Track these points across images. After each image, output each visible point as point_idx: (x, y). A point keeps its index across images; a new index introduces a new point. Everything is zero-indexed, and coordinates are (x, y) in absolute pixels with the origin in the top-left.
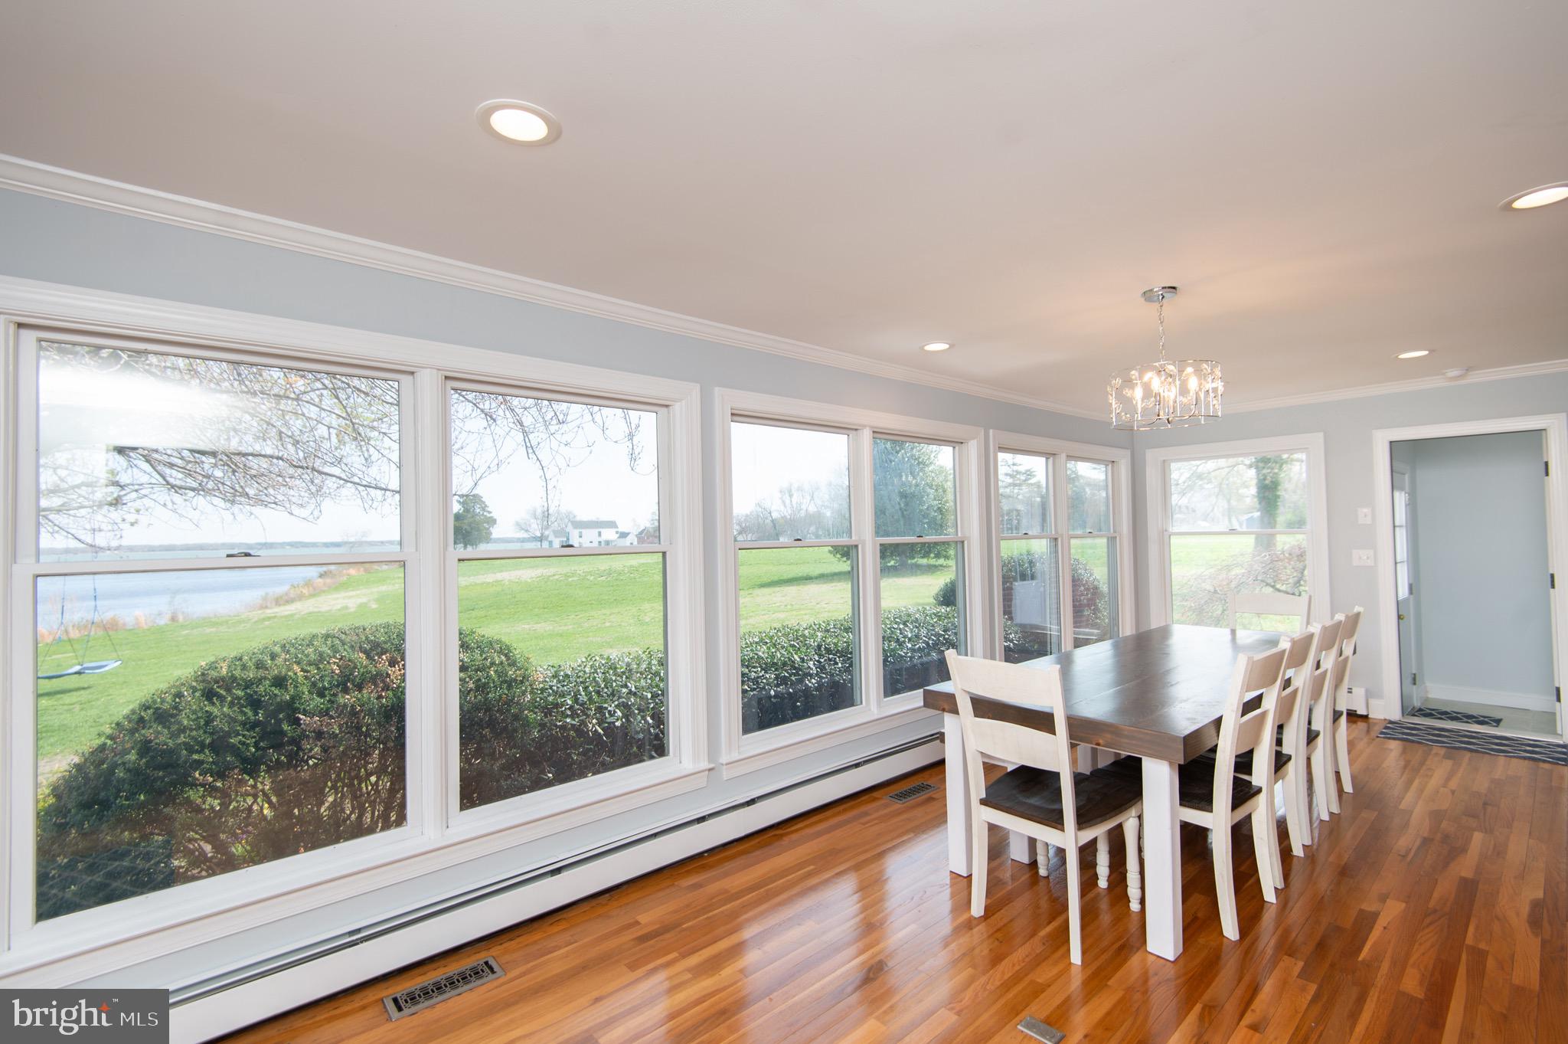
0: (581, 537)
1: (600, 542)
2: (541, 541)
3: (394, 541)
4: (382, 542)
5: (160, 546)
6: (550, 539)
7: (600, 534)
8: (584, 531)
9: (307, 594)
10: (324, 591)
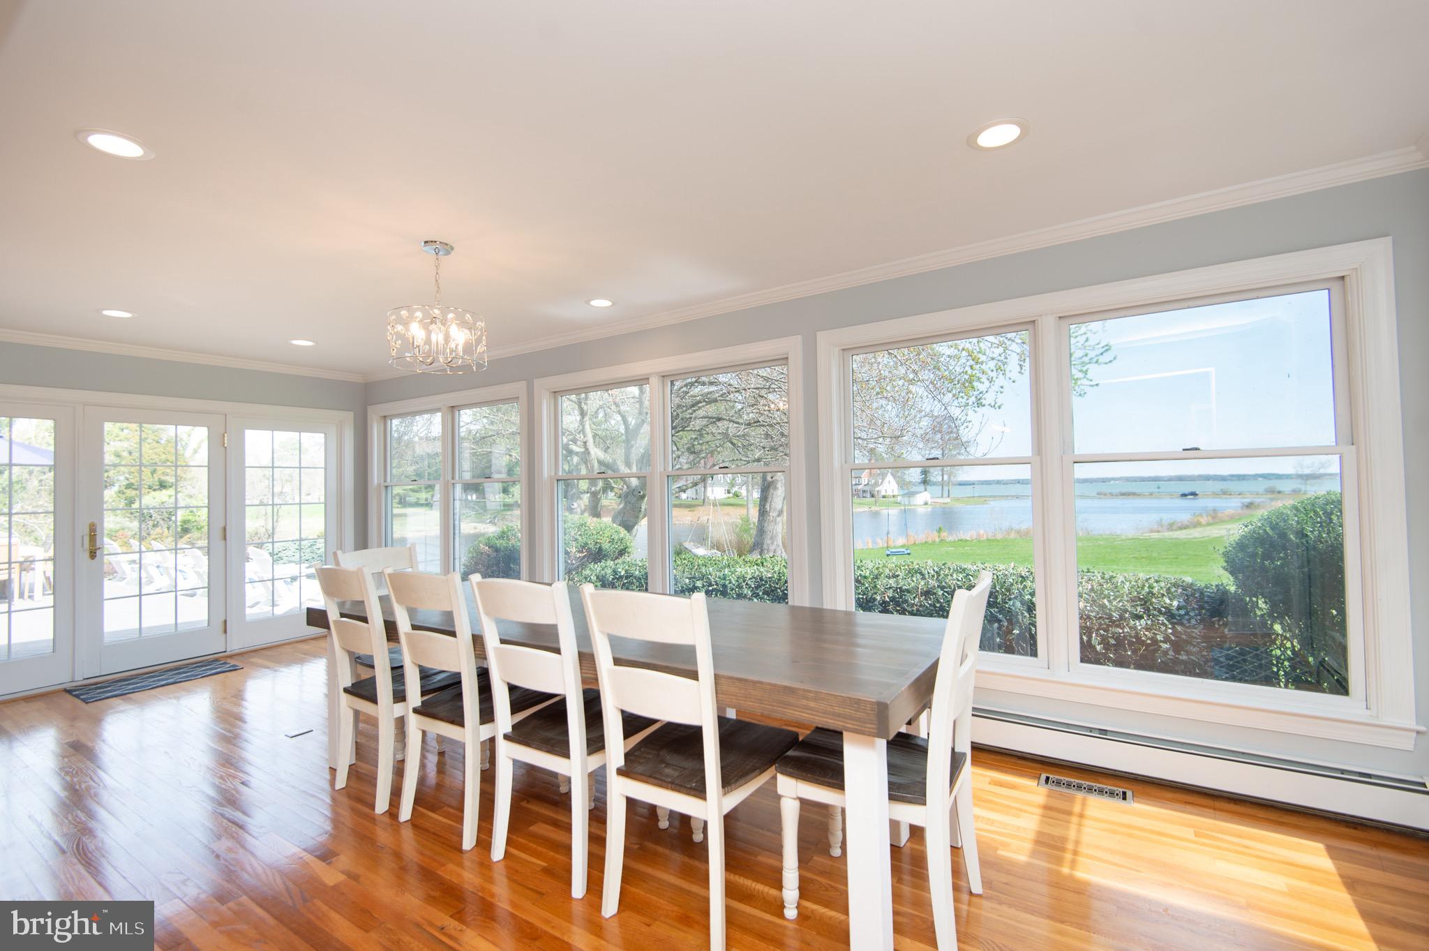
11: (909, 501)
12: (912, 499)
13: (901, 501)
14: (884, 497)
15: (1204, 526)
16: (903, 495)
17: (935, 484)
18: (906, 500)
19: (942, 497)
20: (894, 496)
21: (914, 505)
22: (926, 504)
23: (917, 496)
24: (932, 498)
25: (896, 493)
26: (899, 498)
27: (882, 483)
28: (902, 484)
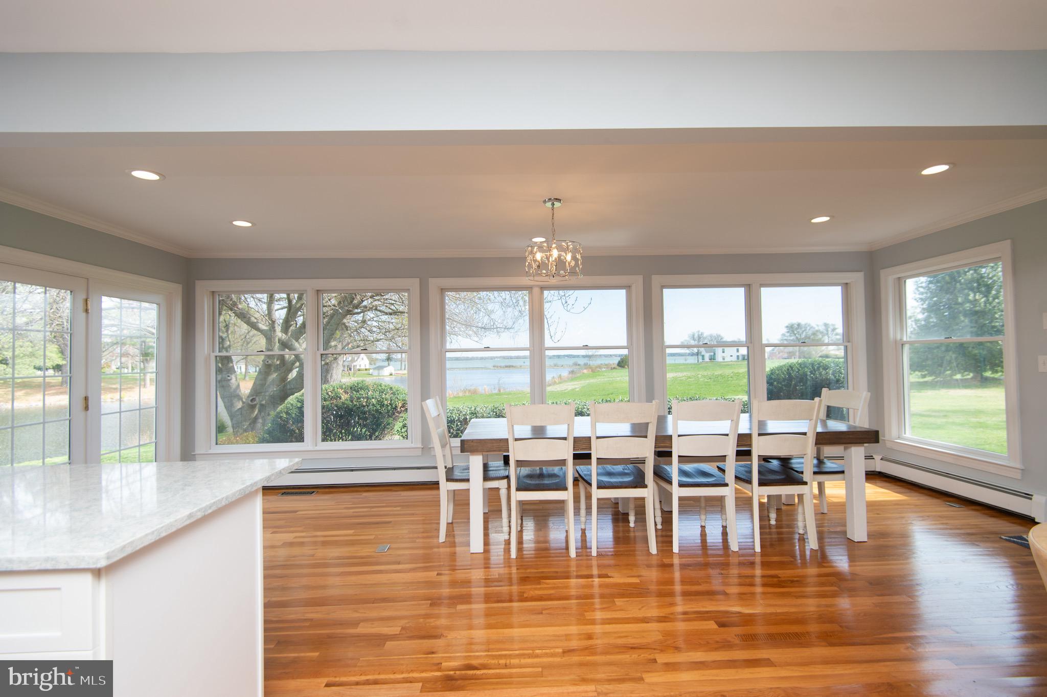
0: (723, 352)
1: (738, 356)
2: (698, 355)
3: (617, 355)
4: (611, 355)
5: (515, 356)
6: (702, 354)
7: (738, 351)
8: (726, 349)
9: (557, 382)
10: (566, 381)
11: (379, 374)
12: (380, 371)
13: (372, 373)
14: (359, 370)
15: (558, 384)
16: (374, 369)
17: (396, 360)
18: (376, 373)
19: (401, 369)
20: (366, 370)
21: (383, 376)
22: (391, 375)
23: (385, 369)
24: (395, 370)
25: (367, 367)
26: (371, 371)
27: (357, 360)
28: (372, 361)
